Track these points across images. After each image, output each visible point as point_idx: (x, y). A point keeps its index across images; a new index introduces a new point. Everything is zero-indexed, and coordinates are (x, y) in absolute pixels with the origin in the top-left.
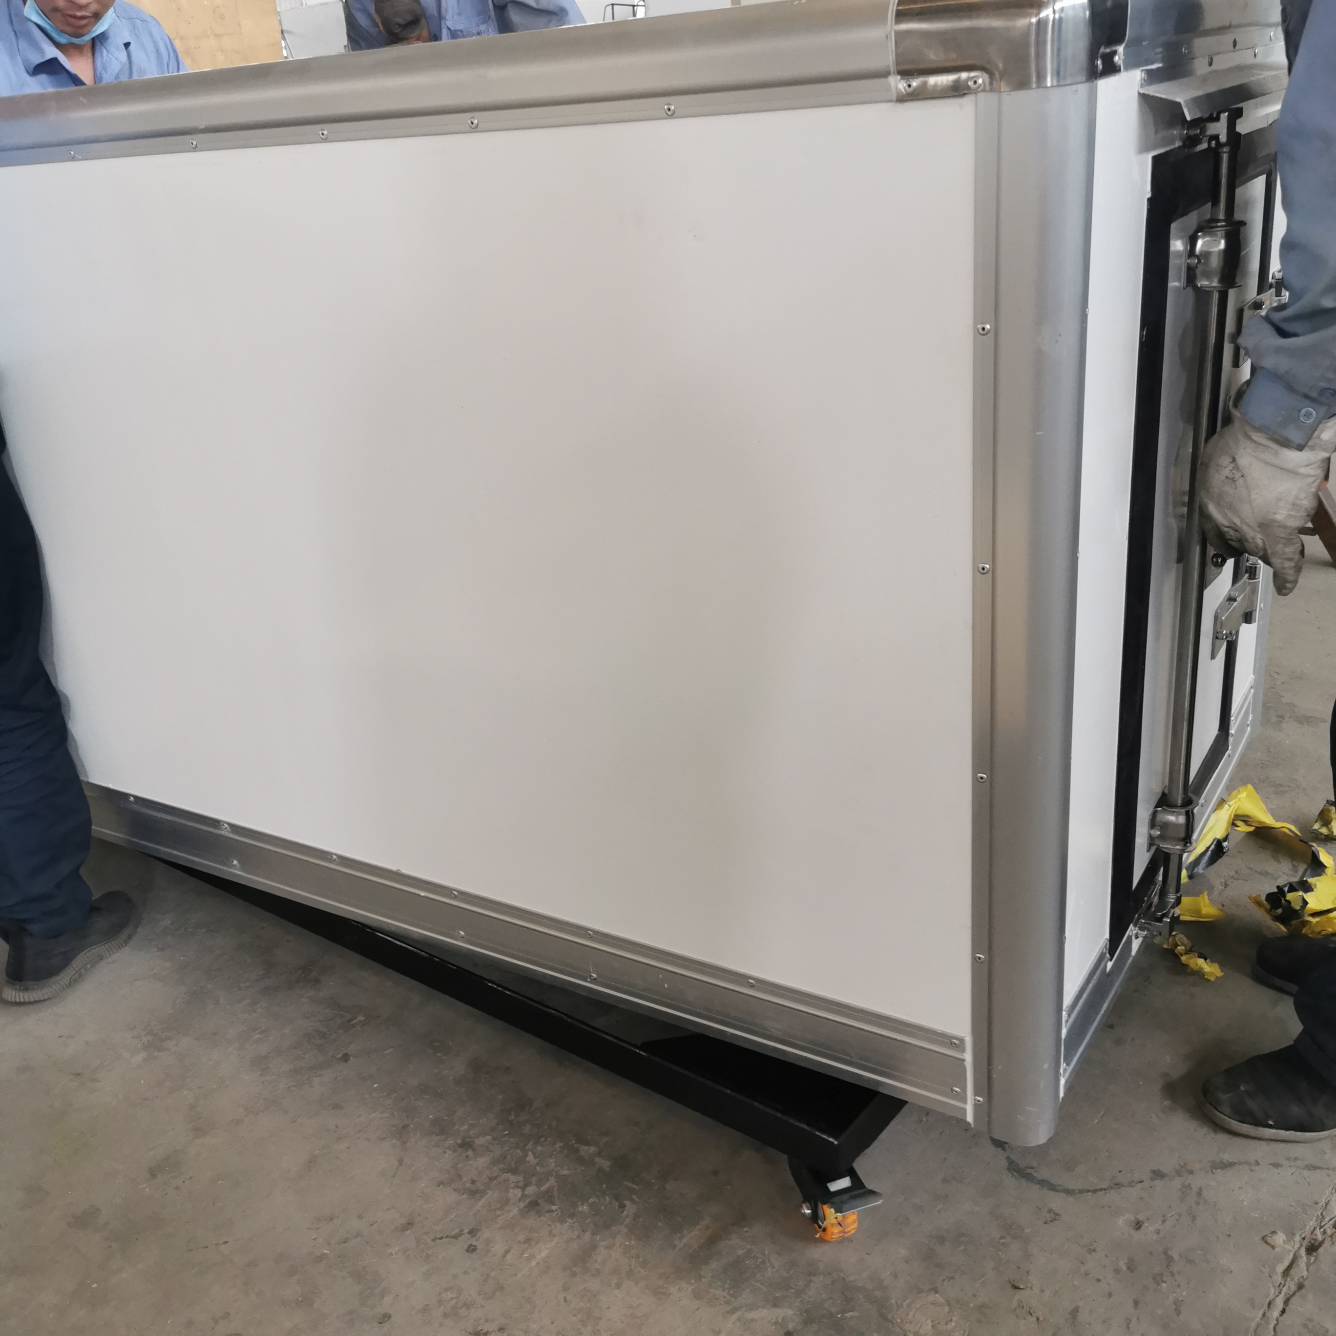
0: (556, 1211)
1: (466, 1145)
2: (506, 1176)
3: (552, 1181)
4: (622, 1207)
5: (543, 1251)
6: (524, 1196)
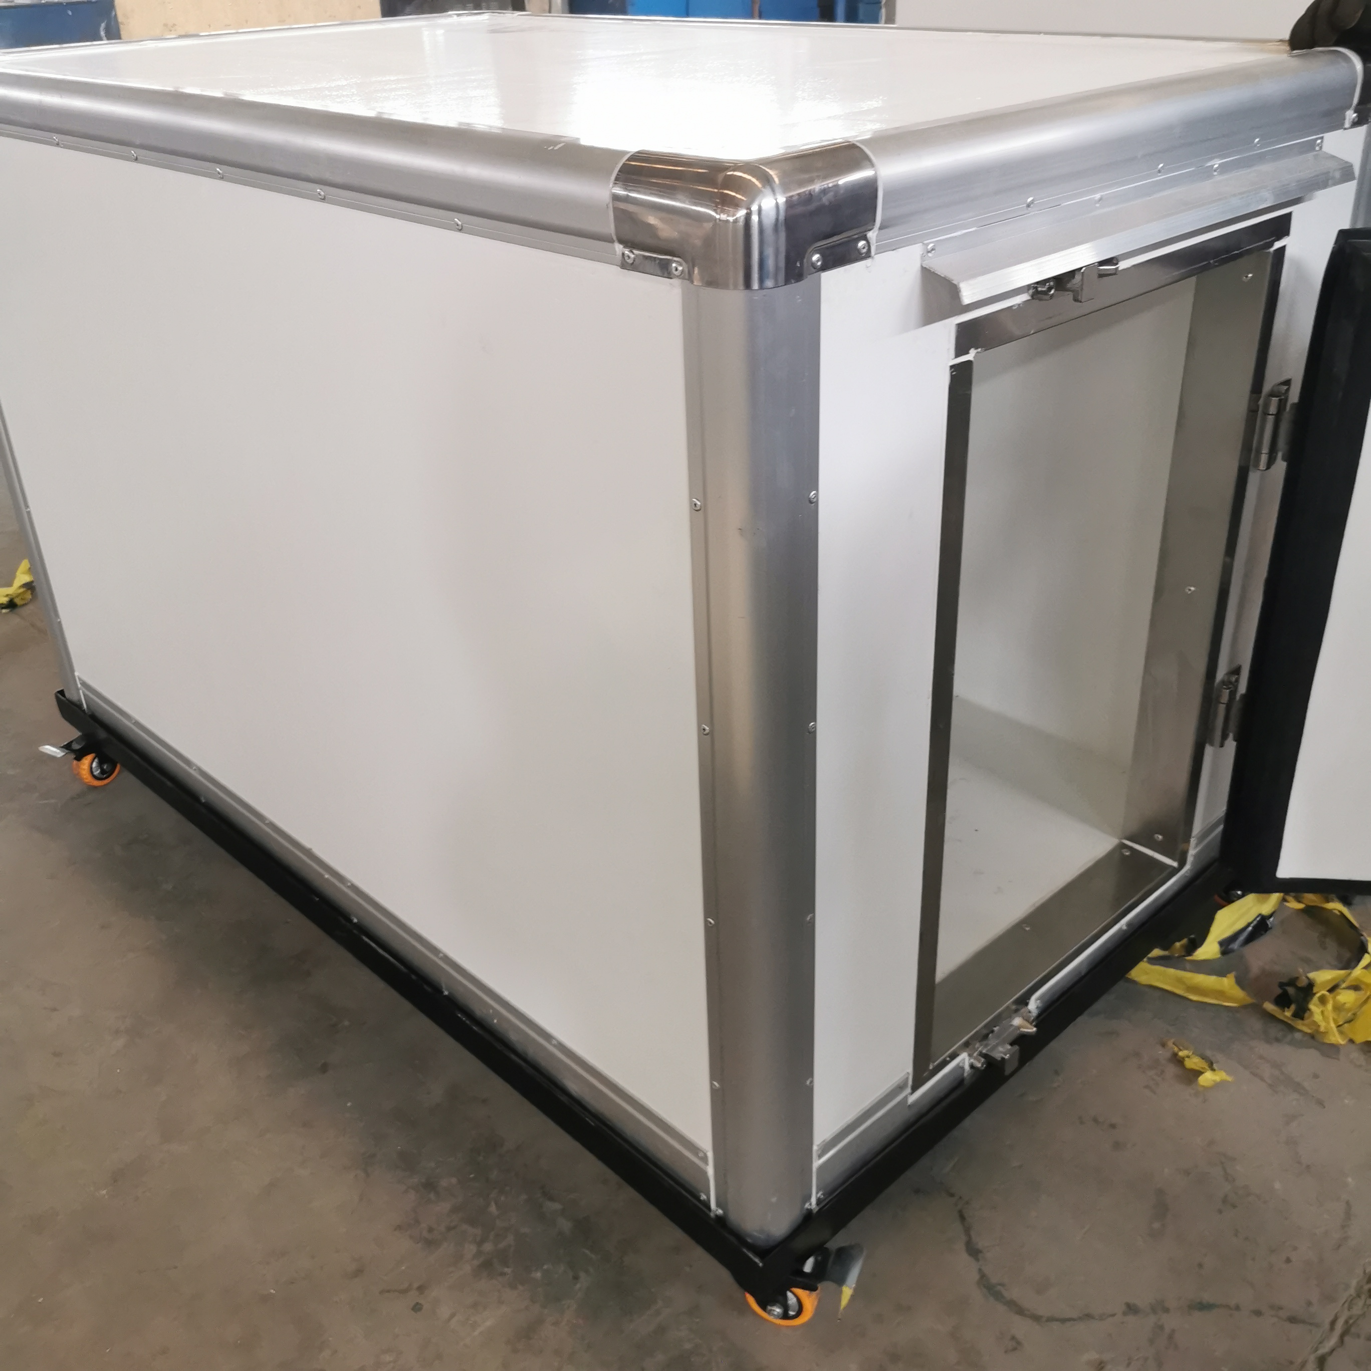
0: (509, 1274)
2: (465, 1227)
3: (510, 1239)
4: (576, 1278)
5: (488, 1320)
6: (479, 1253)
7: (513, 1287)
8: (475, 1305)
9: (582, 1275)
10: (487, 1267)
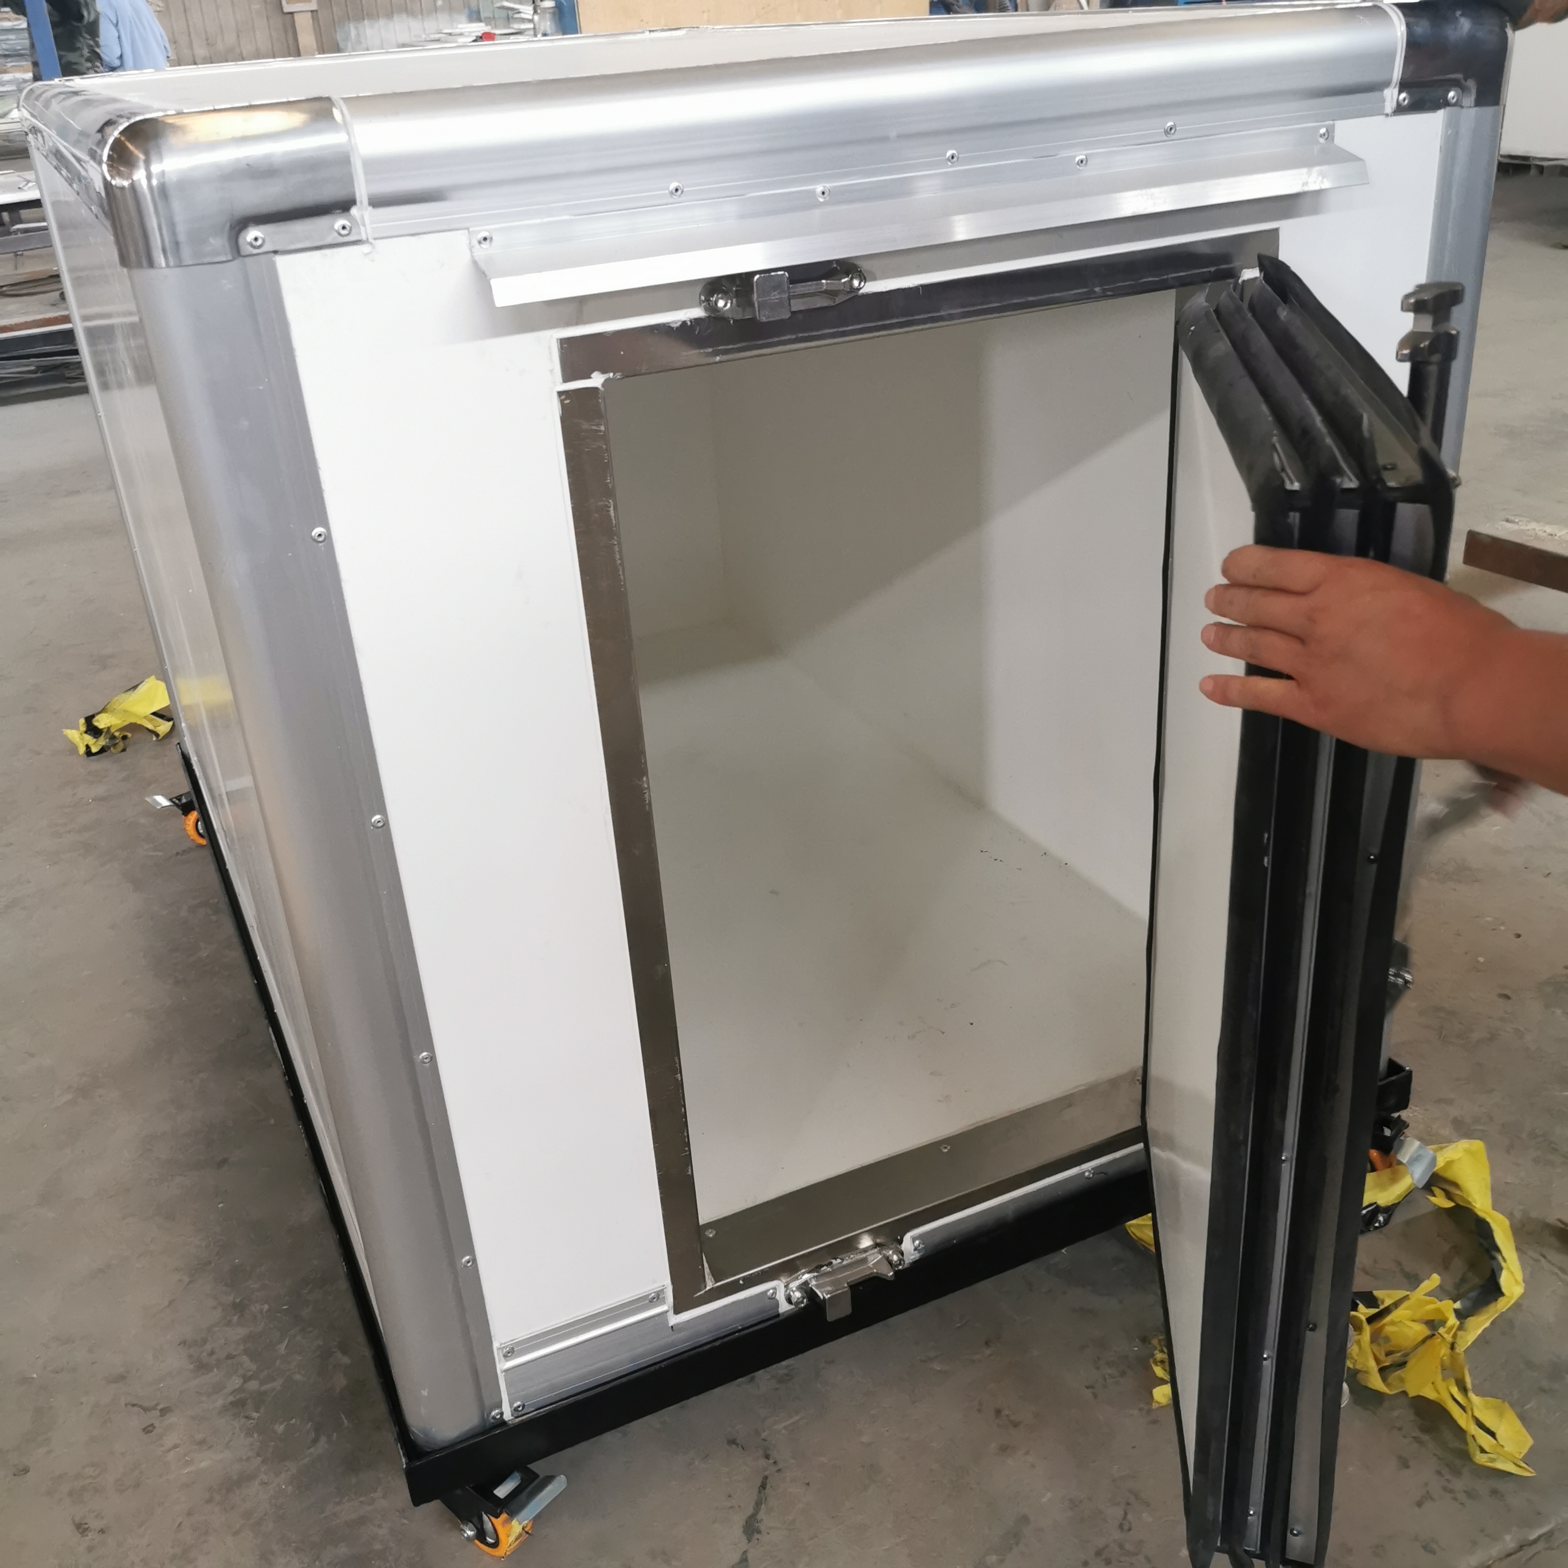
0: (254, 1419)
1: (239, 1308)
2: (245, 1359)
3: (277, 1384)
4: (315, 1441)
5: (206, 1461)
6: (241, 1390)
7: (249, 1433)
8: (202, 1443)
9: (323, 1439)
10: (237, 1406)
